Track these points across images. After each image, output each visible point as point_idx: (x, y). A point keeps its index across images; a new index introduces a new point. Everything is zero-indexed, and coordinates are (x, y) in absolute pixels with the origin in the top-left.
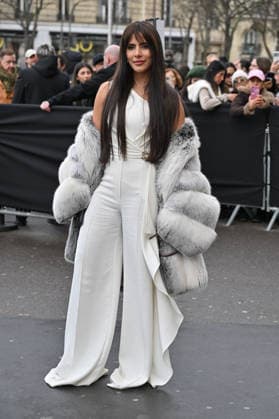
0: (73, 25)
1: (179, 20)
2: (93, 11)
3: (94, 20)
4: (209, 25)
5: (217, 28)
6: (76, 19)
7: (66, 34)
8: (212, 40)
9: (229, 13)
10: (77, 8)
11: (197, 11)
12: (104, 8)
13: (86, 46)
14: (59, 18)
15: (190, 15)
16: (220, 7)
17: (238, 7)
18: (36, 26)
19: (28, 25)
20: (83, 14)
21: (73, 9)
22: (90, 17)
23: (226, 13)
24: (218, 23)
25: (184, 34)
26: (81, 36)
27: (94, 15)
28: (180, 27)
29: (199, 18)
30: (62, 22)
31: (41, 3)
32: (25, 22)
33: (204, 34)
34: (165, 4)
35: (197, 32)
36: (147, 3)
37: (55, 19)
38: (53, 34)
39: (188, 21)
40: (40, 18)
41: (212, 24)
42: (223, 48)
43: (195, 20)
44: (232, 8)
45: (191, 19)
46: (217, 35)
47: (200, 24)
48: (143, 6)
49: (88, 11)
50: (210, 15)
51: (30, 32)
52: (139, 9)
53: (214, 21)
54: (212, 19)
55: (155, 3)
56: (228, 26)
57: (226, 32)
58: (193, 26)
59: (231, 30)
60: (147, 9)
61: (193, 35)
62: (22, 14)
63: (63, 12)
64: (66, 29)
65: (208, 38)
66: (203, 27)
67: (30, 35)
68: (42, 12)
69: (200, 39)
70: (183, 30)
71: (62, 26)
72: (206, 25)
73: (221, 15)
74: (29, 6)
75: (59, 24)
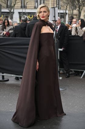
0: (26, 9)
1: (63, 7)
2: (33, 5)
3: (33, 8)
4: (73, 8)
5: (76, 9)
6: (27, 8)
7: (24, 13)
8: (74, 13)
9: (80, 4)
10: (28, 4)
11: (68, 4)
12: (37, 4)
13: (31, 17)
14: (22, 7)
15: (66, 5)
16: (76, 2)
17: (83, 2)
18: (14, 10)
19: (11, 10)
20: (30, 6)
21: (26, 4)
22: (32, 7)
23: (79, 4)
24: (76, 7)
25: (64, 12)
26: (29, 13)
27: (34, 6)
28: (63, 9)
29: (69, 6)
30: (23, 9)
31: (15, 3)
32: (10, 9)
33: (71, 11)
34: (58, 2)
35: (69, 11)
36: (51, 1)
37: (20, 7)
38: (19, 13)
39: (65, 7)
40: (15, 7)
41: (74, 8)
42: (78, 16)
43: (68, 7)
44: (81, 2)
45: (67, 7)
46: (76, 12)
47: (70, 8)
48: (50, 2)
49: (31, 4)
50: (73, 5)
51: (12, 12)
52: (49, 4)
53: (75, 7)
54: (74, 6)
55: (54, 1)
56: (79, 8)
57: (79, 11)
58: (67, 9)
59: (80, 10)
60: (51, 4)
61: (67, 12)
62: (9, 6)
63: (23, 5)
64: (24, 11)
65: (73, 13)
66: (71, 9)
67: (12, 13)
68: (16, 5)
69: (70, 13)
70: (64, 10)
71: (23, 10)
72: (72, 8)
73: (77, 5)
74: (11, 3)
75: (22, 9)
